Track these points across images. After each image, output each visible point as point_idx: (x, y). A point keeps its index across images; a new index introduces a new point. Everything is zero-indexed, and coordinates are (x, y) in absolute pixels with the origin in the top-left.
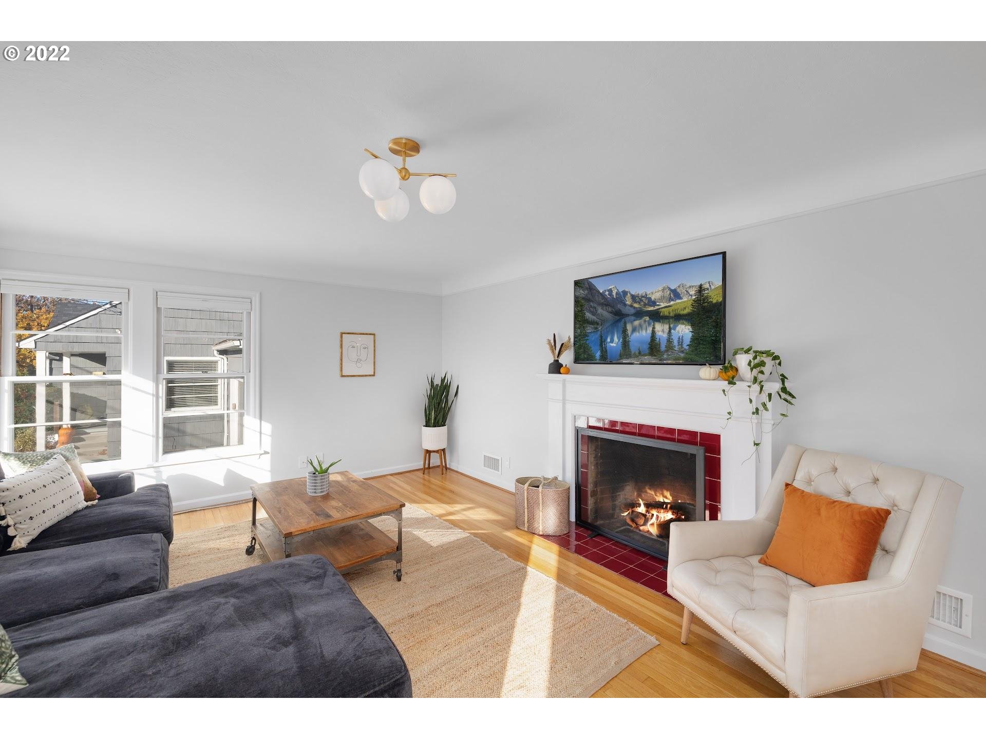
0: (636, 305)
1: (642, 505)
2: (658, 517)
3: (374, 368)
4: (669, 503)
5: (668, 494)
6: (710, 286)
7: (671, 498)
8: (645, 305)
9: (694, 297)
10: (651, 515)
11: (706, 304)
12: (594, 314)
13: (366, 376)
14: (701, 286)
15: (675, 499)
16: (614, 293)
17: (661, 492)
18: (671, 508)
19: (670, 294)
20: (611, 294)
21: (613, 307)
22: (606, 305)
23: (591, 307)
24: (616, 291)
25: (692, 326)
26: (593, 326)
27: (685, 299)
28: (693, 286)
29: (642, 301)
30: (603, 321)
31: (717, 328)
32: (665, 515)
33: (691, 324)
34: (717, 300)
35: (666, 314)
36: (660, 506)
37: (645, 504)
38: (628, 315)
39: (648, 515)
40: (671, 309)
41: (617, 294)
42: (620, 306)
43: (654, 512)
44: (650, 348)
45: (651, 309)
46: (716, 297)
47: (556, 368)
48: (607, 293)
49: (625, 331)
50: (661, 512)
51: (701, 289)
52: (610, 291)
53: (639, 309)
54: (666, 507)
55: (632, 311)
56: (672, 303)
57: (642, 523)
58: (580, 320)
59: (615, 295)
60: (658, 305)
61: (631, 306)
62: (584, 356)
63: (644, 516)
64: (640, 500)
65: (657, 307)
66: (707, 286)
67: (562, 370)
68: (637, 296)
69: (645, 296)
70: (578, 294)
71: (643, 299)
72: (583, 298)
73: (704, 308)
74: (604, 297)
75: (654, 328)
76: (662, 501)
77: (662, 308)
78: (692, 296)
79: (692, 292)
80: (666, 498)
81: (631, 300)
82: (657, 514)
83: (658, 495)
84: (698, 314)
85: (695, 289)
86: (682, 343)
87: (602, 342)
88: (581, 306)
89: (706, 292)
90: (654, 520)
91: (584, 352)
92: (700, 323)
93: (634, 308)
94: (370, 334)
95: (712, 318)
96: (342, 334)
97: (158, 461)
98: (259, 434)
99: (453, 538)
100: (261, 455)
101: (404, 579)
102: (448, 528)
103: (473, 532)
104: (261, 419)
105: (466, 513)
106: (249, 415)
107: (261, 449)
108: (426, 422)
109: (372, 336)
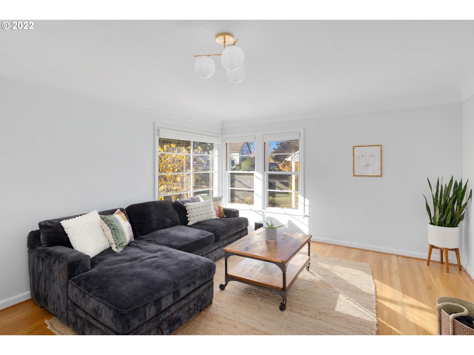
3: (381, 171)
94: (377, 146)
96: (354, 147)
97: (264, 209)
98: (303, 205)
99: (357, 315)
100: (304, 217)
101: (285, 313)
102: (368, 307)
103: (384, 322)
104: (304, 197)
105: (408, 309)
106: (300, 194)
107: (304, 213)
108: (431, 219)
109: (380, 147)
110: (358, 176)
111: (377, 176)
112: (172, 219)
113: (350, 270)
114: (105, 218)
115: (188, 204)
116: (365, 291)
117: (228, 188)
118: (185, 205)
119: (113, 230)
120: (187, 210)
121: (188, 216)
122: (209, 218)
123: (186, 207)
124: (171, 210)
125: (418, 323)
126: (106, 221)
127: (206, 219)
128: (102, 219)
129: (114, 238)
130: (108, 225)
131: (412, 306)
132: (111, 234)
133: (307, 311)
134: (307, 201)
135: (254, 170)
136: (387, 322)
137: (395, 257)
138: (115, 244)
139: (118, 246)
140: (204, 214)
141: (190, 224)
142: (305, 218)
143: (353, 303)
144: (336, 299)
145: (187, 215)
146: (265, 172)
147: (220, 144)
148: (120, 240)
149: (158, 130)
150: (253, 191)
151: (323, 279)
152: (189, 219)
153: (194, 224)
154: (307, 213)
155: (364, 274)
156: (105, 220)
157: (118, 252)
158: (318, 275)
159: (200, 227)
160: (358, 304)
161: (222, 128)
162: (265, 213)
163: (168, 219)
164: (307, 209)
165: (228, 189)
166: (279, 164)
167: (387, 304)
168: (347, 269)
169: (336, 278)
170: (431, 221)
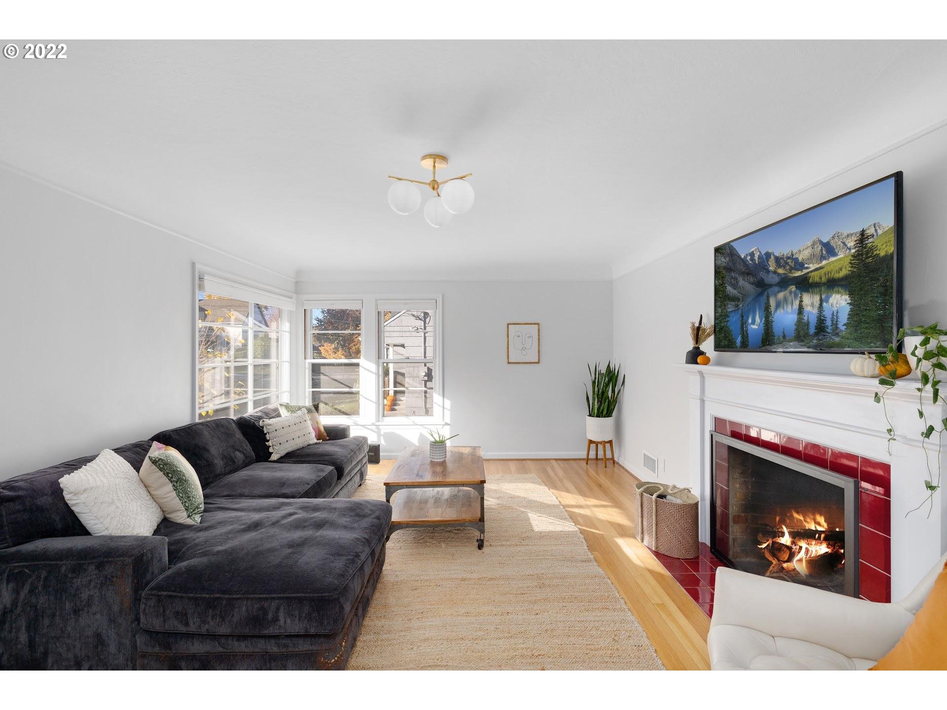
0: (781, 271)
1: (787, 534)
2: (807, 550)
3: (539, 356)
4: (823, 532)
5: (821, 520)
6: (876, 231)
7: (825, 525)
8: (791, 269)
9: (853, 251)
10: (798, 547)
11: (870, 260)
12: (735, 286)
13: (531, 363)
14: (863, 233)
15: (831, 526)
16: (756, 258)
17: (812, 517)
18: (825, 539)
19: (821, 250)
20: (752, 259)
21: (754, 276)
22: (748, 274)
23: (732, 278)
24: (758, 253)
25: (851, 294)
26: (733, 303)
27: (841, 255)
28: (852, 235)
29: (787, 263)
30: (745, 296)
31: (885, 296)
32: (818, 548)
33: (849, 292)
34: (886, 252)
35: (817, 279)
36: (810, 535)
37: (790, 533)
38: (771, 286)
39: (794, 547)
40: (822, 271)
41: (759, 257)
42: (762, 274)
43: (803, 544)
44: (796, 329)
45: (798, 274)
46: (884, 246)
47: (695, 356)
48: (749, 258)
49: (767, 308)
50: (811, 544)
51: (863, 237)
52: (752, 254)
53: (783, 276)
54: (819, 538)
55: (776, 279)
56: (824, 262)
57: (786, 559)
58: (721, 296)
59: (757, 260)
60: (807, 268)
61: (775, 272)
62: (724, 343)
63: (789, 548)
64: (784, 527)
65: (805, 271)
66: (871, 231)
67: (699, 359)
68: (781, 258)
69: (791, 257)
70: (719, 263)
71: (788, 261)
72: (725, 268)
73: (866, 266)
74: (746, 264)
75: (801, 301)
76: (814, 529)
77: (811, 272)
78: (850, 249)
79: (851, 243)
80: (819, 524)
81: (774, 265)
82: (807, 546)
83: (808, 520)
84: (859, 276)
85: (854, 238)
86: (837, 321)
87: (743, 324)
88: (723, 277)
89: (871, 240)
90: (802, 554)
91: (725, 337)
92: (861, 289)
93: (779, 274)
94: (535, 324)
95: (879, 279)
96: (508, 325)
97: (379, 421)
98: (442, 409)
99: (559, 529)
100: (444, 425)
101: (485, 549)
102: (563, 518)
103: (584, 528)
104: (443, 396)
105: (595, 509)
106: (436, 393)
107: (443, 420)
108: (589, 411)
109: (537, 325)
110: (514, 363)
111: (534, 363)
112: (243, 453)
113: (520, 485)
114: (159, 460)
115: (267, 421)
116: (550, 503)
117: (309, 390)
118: (261, 423)
119: (177, 482)
120: (266, 434)
121: (270, 443)
122: (306, 444)
123: (262, 427)
124: (237, 436)
125: (610, 520)
126: (161, 466)
127: (301, 445)
128: (153, 463)
129: (181, 499)
130: (167, 475)
131: (596, 506)
132: (172, 491)
133: (507, 541)
134: (448, 403)
135: (359, 358)
136: (586, 527)
137: (554, 461)
138: (186, 510)
139: (191, 513)
140: (299, 437)
141: (274, 457)
142: (444, 427)
143: (547, 519)
144: (528, 519)
145: (267, 443)
146: (380, 360)
147: (293, 311)
148: (194, 499)
149: (201, 279)
150: (358, 393)
151: (499, 502)
152: (271, 450)
153: (282, 458)
154: (448, 420)
155: (537, 486)
156: (159, 464)
157: (196, 524)
158: (491, 499)
159: (297, 461)
160: (552, 518)
161: (296, 282)
162: (381, 427)
163: (238, 454)
164: (448, 414)
165: (309, 392)
166: (320, 346)
167: (576, 510)
168: (517, 484)
169: (513, 497)
170: (590, 413)
